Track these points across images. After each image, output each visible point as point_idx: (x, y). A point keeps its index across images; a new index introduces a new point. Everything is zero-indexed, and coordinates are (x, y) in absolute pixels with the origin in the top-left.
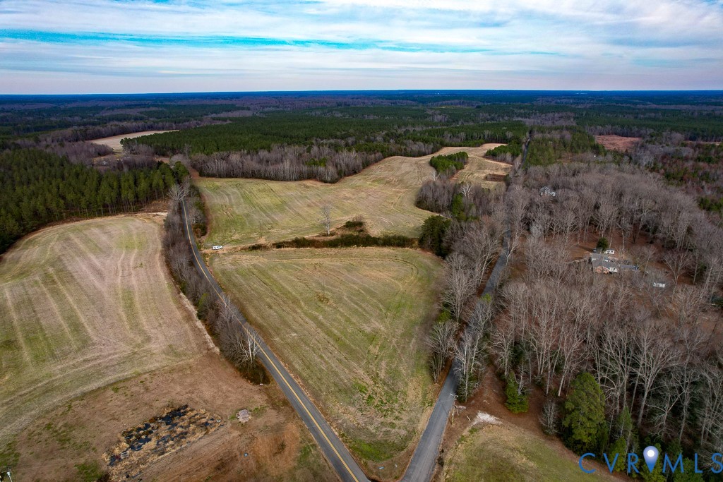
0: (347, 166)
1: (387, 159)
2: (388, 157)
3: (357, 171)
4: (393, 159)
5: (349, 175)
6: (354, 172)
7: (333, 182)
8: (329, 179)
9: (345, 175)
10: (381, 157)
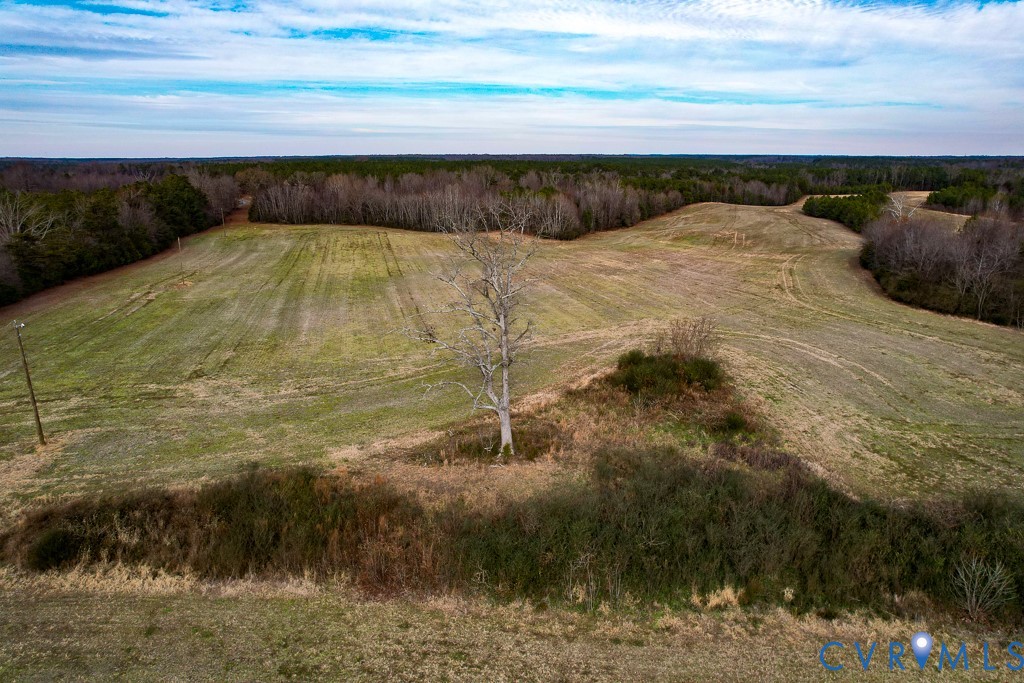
0: (605, 206)
1: (692, 206)
2: (695, 202)
3: (628, 221)
4: (706, 206)
5: (608, 227)
6: (622, 222)
7: (565, 236)
8: (556, 228)
9: (598, 228)
10: (680, 200)
